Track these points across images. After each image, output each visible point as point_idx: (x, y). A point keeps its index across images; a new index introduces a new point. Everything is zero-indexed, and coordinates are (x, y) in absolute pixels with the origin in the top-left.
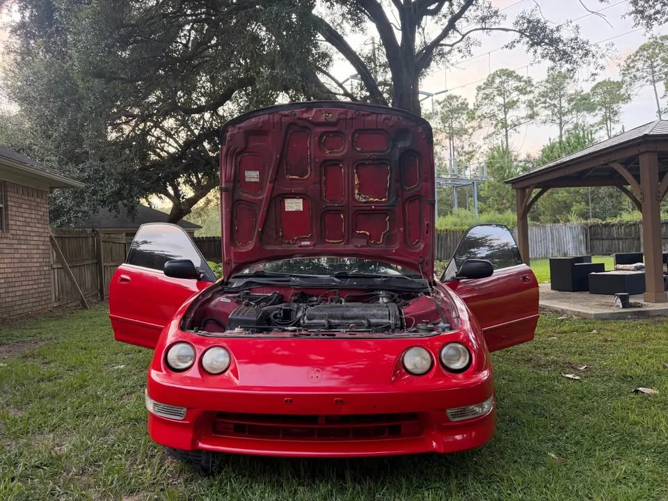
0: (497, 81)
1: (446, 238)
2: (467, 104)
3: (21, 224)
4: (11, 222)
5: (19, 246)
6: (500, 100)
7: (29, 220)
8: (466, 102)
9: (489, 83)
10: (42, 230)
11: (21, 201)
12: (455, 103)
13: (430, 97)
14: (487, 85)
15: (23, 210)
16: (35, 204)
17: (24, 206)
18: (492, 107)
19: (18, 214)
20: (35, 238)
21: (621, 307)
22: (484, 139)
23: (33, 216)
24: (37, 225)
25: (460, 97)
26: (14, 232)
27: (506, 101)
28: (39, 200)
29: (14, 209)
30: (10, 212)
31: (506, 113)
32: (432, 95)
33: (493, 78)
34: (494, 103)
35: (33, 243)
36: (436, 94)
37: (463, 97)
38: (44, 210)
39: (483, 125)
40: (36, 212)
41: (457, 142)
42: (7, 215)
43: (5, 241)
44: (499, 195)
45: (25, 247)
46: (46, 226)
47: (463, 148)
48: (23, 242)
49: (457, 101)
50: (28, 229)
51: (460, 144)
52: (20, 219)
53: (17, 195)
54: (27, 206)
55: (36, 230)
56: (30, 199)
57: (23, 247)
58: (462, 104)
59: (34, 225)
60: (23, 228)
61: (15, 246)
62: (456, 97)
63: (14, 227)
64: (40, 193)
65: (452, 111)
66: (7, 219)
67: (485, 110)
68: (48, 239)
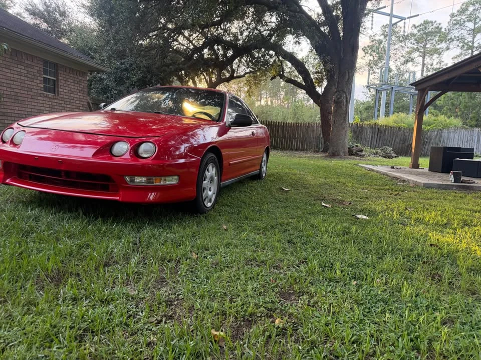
0: (471, 8)
1: (385, 131)
2: (441, 28)
3: (67, 91)
4: (60, 90)
5: (65, 105)
6: (470, 25)
7: (73, 90)
8: (440, 27)
9: (462, 11)
10: (83, 97)
11: (67, 77)
12: (430, 28)
13: (404, 21)
14: (461, 12)
15: (69, 83)
16: (78, 80)
17: (70, 80)
18: (462, 31)
19: (65, 85)
20: (77, 102)
21: (453, 181)
22: (453, 58)
23: (76, 88)
24: (79, 94)
25: (435, 22)
26: (62, 96)
27: (476, 26)
28: (80, 78)
29: (62, 81)
30: (59, 83)
31: (474, 37)
32: (405, 19)
33: (467, 6)
34: (464, 28)
35: (75, 104)
36: (408, 18)
37: (438, 22)
38: (83, 84)
39: (451, 47)
40: (78, 85)
41: (428, 60)
42: (58, 85)
43: (56, 101)
44: (453, 105)
45: (69, 106)
46: (85, 96)
47: (432, 65)
48: (68, 103)
49: (433, 25)
50: (72, 95)
51: (430, 62)
52: (67, 88)
53: (66, 73)
54: (72, 81)
55: (78, 96)
56: (75, 76)
57: (67, 106)
58: (437, 28)
59: (76, 93)
60: (68, 94)
61: (63, 105)
62: (431, 22)
63: (62, 93)
64: (83, 74)
65: (427, 34)
66: (58, 88)
67: (455, 33)
68: (86, 104)
